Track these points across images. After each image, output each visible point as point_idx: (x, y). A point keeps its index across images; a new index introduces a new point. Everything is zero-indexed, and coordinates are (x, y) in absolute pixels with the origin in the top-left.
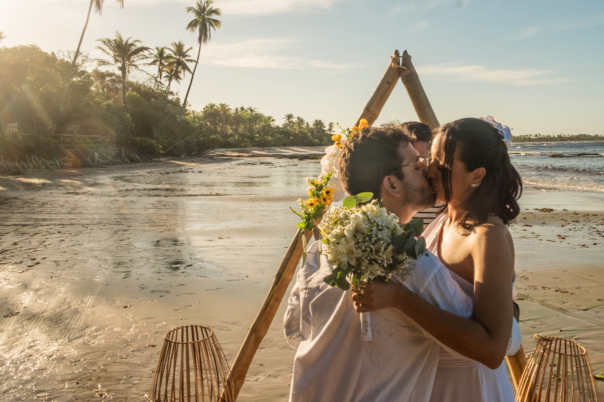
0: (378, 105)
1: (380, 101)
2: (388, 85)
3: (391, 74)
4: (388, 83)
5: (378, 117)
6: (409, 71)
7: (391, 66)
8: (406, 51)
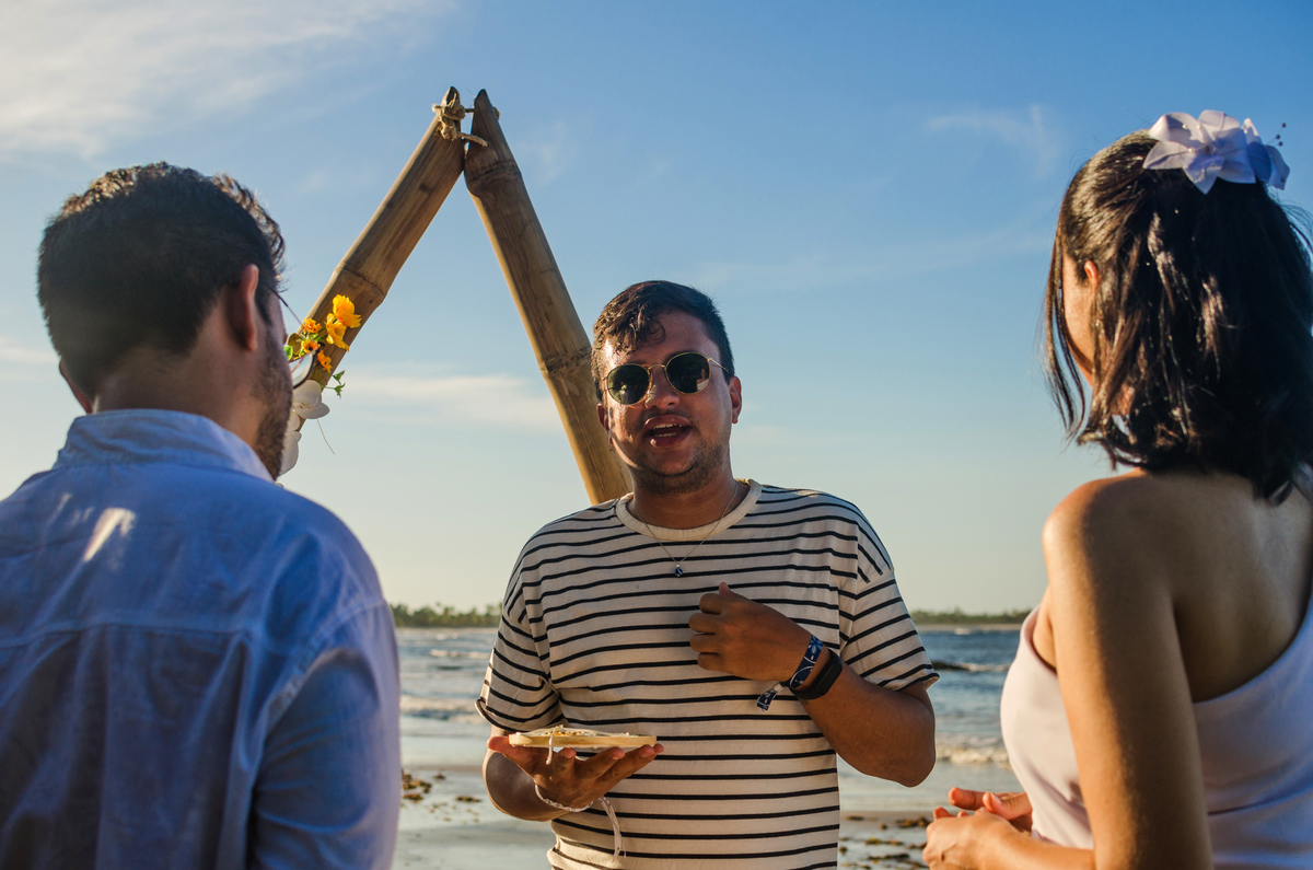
0: (389, 257)
1: (397, 245)
2: (425, 196)
3: (434, 159)
4: (423, 187)
5: (384, 295)
6: (494, 155)
7: (436, 132)
8: (483, 94)
